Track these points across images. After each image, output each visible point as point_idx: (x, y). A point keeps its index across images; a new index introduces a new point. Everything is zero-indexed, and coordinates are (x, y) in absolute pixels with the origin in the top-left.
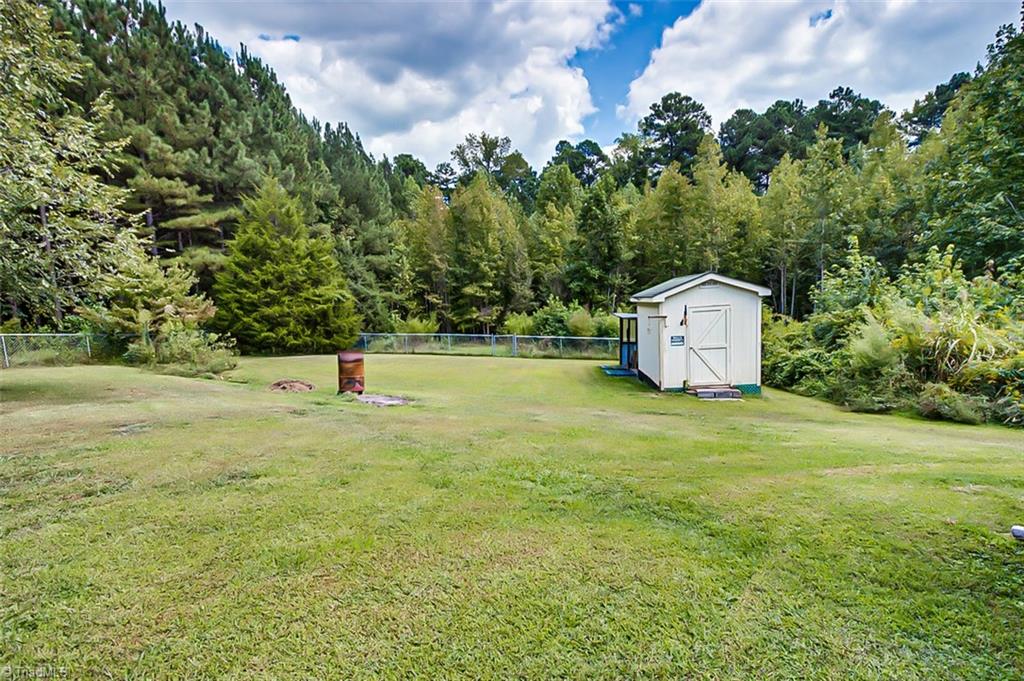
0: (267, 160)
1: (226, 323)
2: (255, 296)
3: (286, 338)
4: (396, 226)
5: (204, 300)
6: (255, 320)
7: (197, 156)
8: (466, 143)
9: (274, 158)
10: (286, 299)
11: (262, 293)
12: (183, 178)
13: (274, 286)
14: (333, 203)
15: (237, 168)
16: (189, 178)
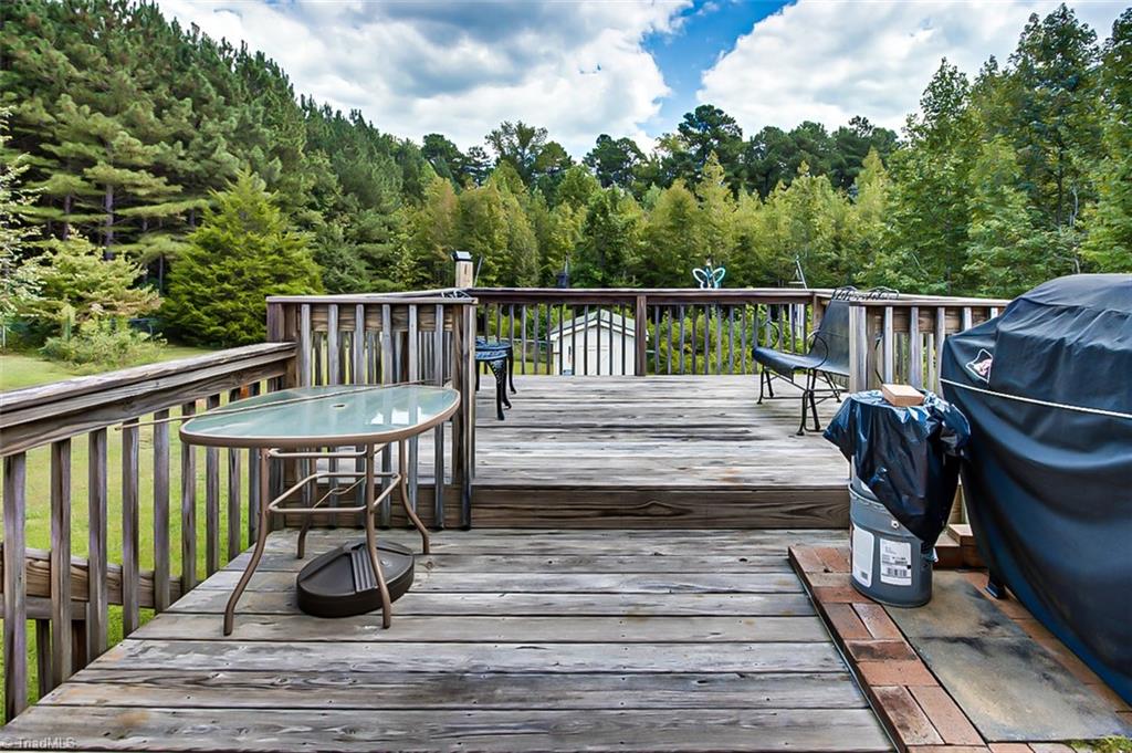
0: (250, 154)
1: (174, 314)
2: (209, 290)
3: (238, 333)
4: (400, 215)
5: (150, 292)
6: (207, 314)
7: (170, 148)
8: (501, 130)
9: (257, 152)
10: (243, 295)
11: (217, 288)
12: (148, 169)
13: (232, 282)
14: (330, 190)
15: (214, 160)
16: (157, 169)
